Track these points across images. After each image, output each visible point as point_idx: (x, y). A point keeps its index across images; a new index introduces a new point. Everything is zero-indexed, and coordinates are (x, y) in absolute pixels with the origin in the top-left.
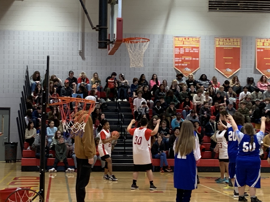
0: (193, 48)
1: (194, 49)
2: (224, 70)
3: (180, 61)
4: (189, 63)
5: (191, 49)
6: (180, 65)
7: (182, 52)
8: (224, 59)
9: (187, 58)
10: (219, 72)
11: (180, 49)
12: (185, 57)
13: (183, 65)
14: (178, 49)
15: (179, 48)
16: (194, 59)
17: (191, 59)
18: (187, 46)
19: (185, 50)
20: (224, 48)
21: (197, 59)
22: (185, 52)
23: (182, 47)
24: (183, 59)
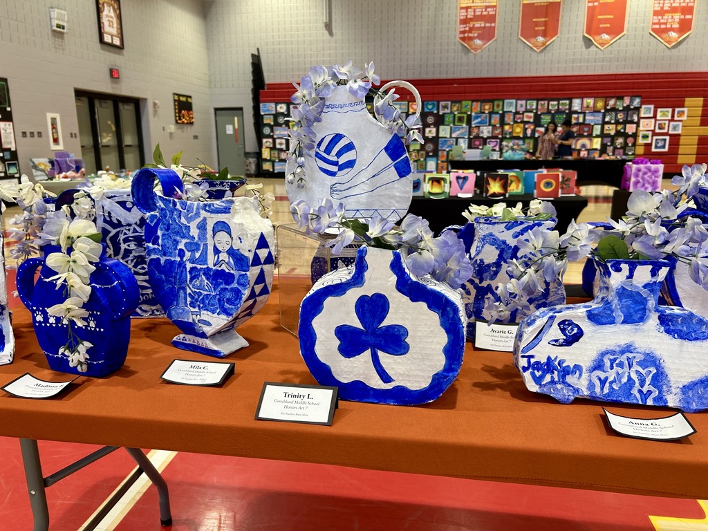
0: (487, 7)
1: (489, 10)
2: (533, 40)
3: (467, 29)
4: (480, 32)
5: (484, 10)
6: (466, 35)
7: (470, 14)
8: (534, 22)
9: (477, 25)
10: (525, 43)
11: (467, 12)
12: (475, 23)
13: (470, 35)
14: (464, 11)
15: (467, 8)
16: (488, 25)
17: (483, 25)
18: (479, 4)
19: (475, 12)
20: (536, 4)
21: (493, 25)
22: (474, 15)
23: (470, 7)
24: (471, 26)
